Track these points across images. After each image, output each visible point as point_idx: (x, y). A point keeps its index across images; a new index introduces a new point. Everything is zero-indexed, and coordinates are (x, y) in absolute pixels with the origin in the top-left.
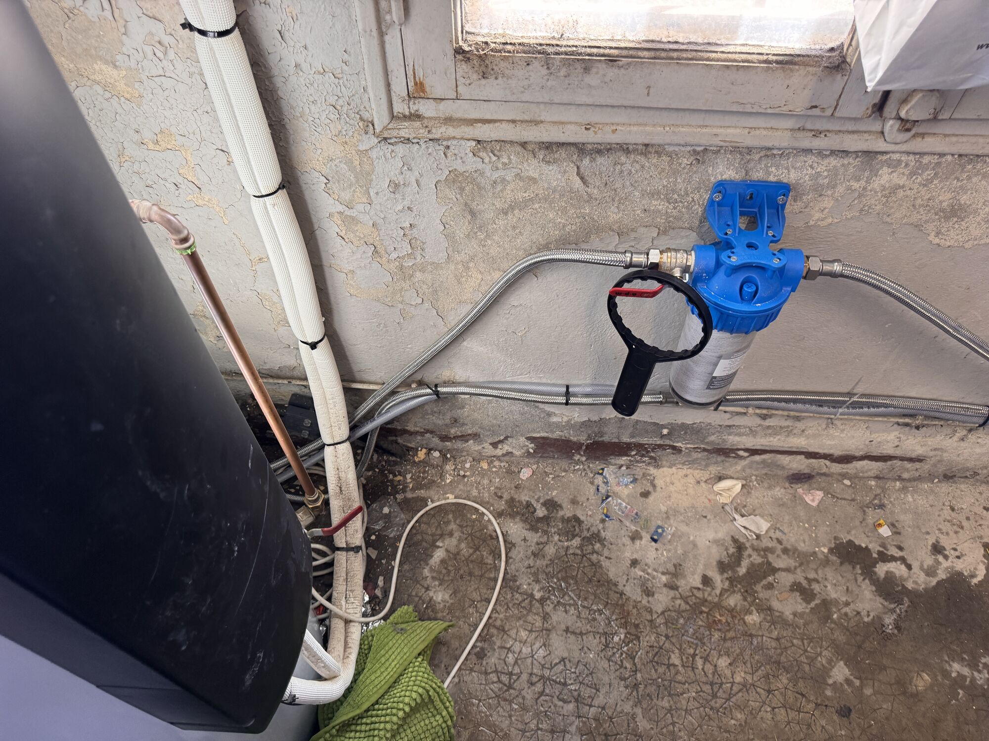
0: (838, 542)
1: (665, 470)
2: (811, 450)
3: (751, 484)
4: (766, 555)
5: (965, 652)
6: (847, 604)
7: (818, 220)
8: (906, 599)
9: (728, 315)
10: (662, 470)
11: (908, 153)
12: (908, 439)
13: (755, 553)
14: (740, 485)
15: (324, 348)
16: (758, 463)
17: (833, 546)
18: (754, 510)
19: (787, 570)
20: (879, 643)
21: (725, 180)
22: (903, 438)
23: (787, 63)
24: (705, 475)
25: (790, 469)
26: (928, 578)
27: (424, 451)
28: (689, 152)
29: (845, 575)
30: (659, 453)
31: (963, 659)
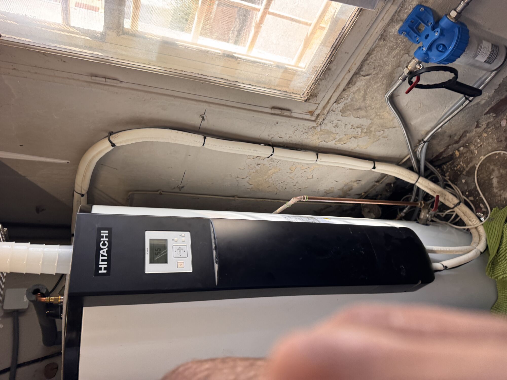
15: (377, 164)
21: (399, 29)
27: (457, 151)
28: (378, 41)
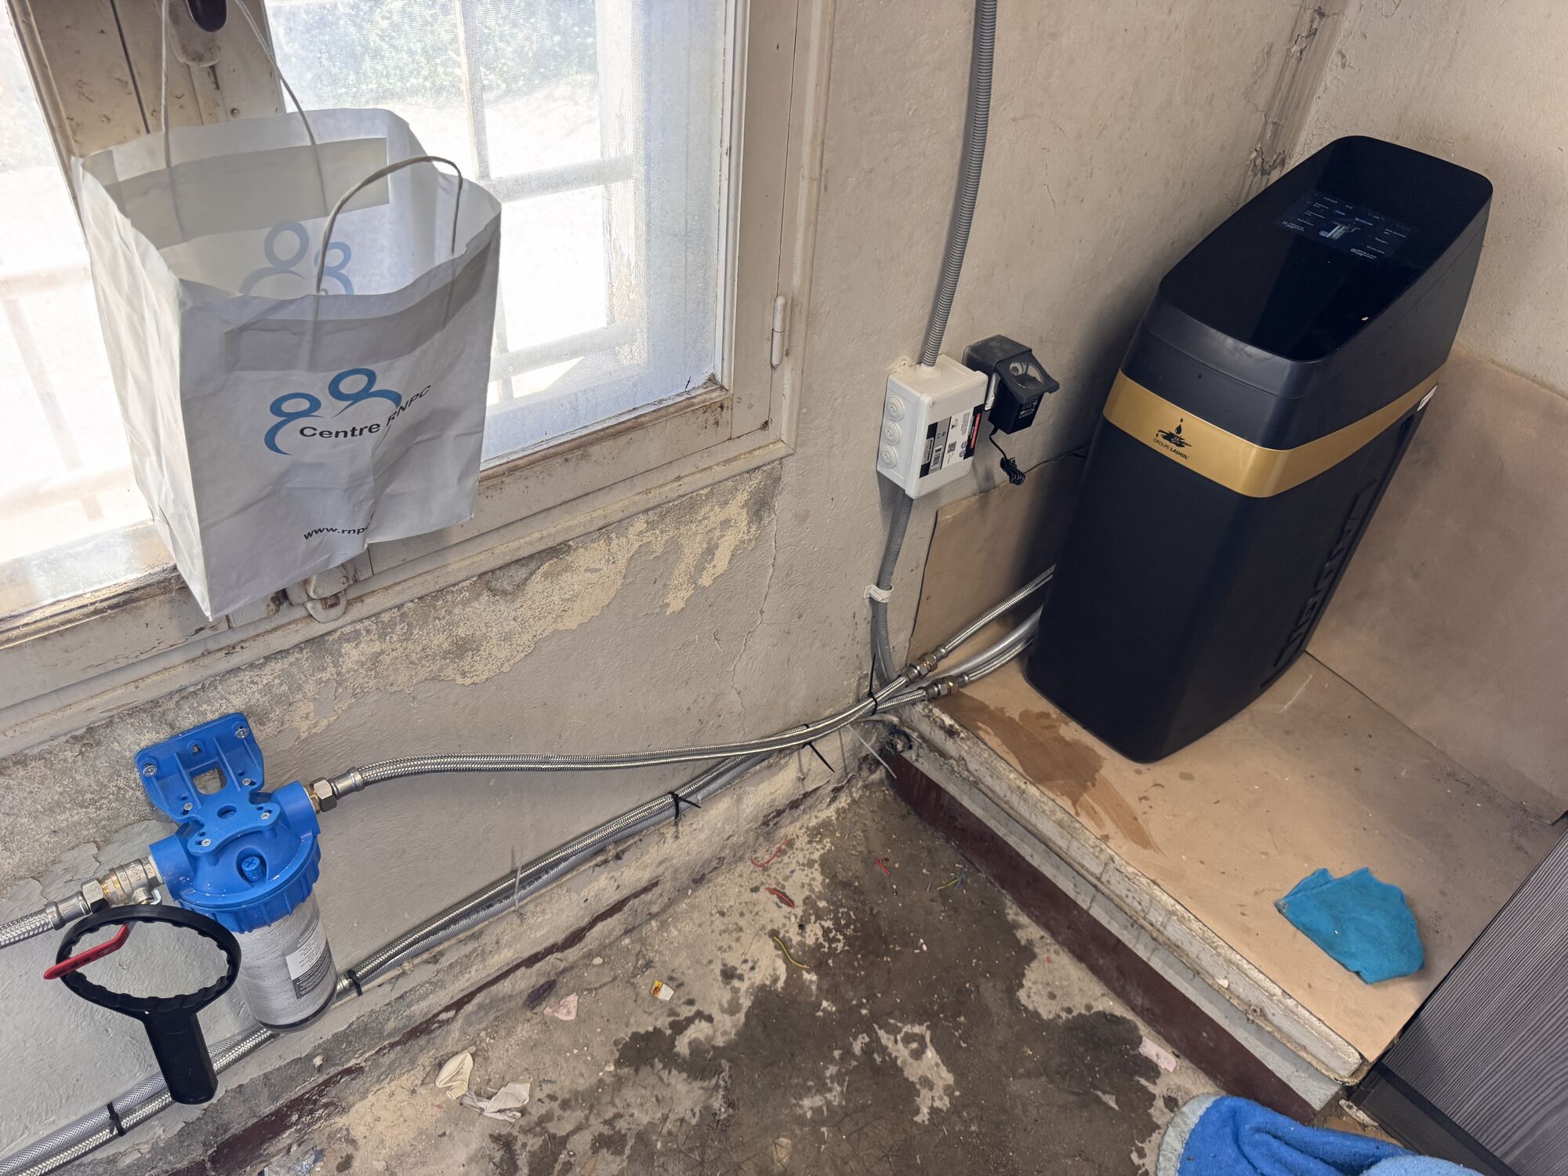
0: (620, 1046)
1: (360, 1107)
2: (526, 955)
3: (484, 1045)
4: (543, 1128)
5: (807, 1079)
6: (665, 1118)
7: (309, 728)
8: (723, 1061)
9: (245, 911)
10: (353, 1110)
11: (361, 620)
12: (622, 873)
13: (530, 1136)
14: (469, 1057)
16: (475, 1013)
17: (617, 1055)
18: (503, 1078)
19: (579, 1128)
20: (720, 1141)
21: (148, 748)
22: (617, 875)
23: (125, 603)
24: (419, 1073)
25: (521, 992)
26: (734, 1018)
28: (67, 741)
29: (647, 1082)
30: (333, 1092)
31: (809, 1089)
